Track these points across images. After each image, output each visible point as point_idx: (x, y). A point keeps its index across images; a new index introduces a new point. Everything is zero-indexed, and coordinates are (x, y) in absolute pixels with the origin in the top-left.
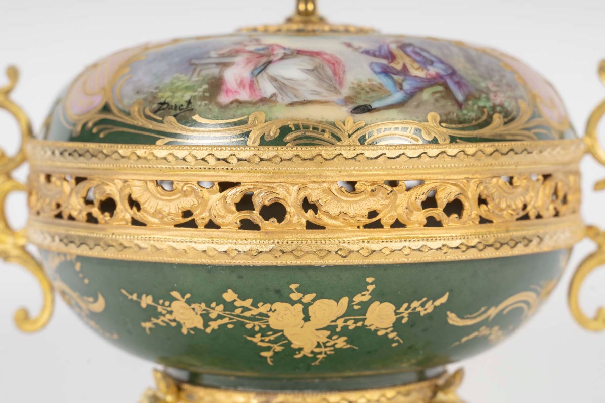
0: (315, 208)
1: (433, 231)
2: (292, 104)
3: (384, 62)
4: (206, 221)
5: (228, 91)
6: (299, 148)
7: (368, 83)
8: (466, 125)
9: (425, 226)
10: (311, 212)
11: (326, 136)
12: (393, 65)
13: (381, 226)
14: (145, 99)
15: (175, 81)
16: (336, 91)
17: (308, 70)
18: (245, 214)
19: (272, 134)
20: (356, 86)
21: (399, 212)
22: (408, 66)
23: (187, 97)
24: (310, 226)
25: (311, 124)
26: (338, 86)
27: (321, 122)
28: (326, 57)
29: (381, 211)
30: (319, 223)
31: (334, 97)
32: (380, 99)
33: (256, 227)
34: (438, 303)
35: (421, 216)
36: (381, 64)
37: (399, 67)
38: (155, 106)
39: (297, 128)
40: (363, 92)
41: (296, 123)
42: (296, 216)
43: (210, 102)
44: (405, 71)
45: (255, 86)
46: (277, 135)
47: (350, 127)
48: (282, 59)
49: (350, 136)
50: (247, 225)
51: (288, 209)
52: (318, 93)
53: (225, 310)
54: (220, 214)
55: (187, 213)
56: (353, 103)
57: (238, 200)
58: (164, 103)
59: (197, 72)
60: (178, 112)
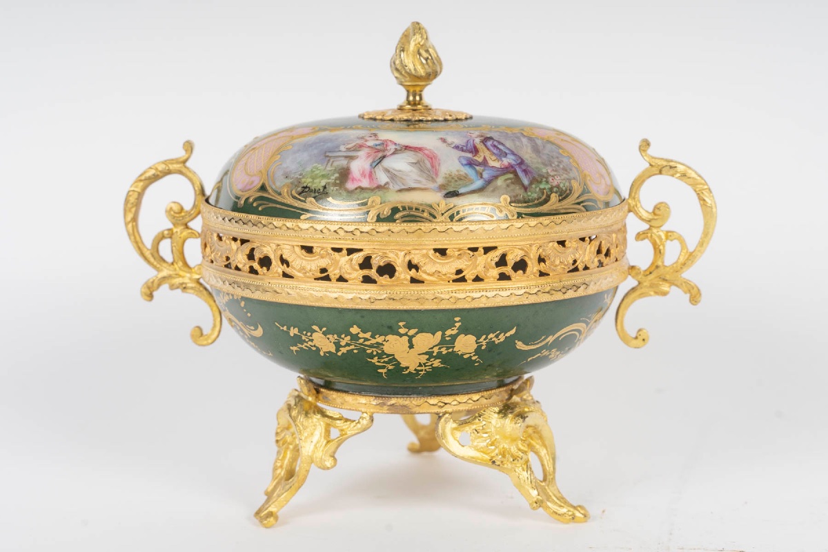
0: (417, 268)
1: (504, 284)
2: (400, 191)
3: (469, 155)
4: (338, 276)
5: (353, 180)
6: (405, 224)
7: (457, 173)
8: (530, 204)
9: (498, 280)
10: (414, 270)
11: (426, 215)
12: (476, 158)
13: (465, 281)
14: (292, 183)
15: (314, 170)
16: (433, 180)
17: (413, 163)
18: (366, 272)
19: (385, 213)
20: (447, 176)
21: (479, 270)
22: (488, 158)
23: (323, 183)
24: (413, 281)
25: (414, 206)
26: (434, 177)
27: (421, 205)
28: (426, 152)
29: (465, 270)
30: (420, 279)
31: (431, 185)
32: (466, 186)
33: (374, 282)
34: (508, 334)
35: (495, 272)
36: (467, 157)
37: (480, 160)
38: (300, 189)
39: (404, 208)
40: (453, 180)
41: (404, 205)
42: (403, 274)
43: (340, 188)
44: (484, 163)
45: (374, 175)
46: (389, 214)
47: (443, 208)
48: (393, 153)
49: (443, 214)
50: (367, 280)
51: (397, 268)
53: (351, 340)
54: (348, 271)
55: (323, 270)
57: (361, 262)
58: (306, 187)
59: (330, 163)
60: (317, 194)
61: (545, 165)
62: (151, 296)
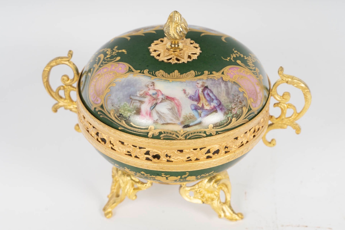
0: (170, 157)
1: (209, 160)
2: (163, 124)
3: (196, 103)
4: (135, 156)
5: (142, 116)
6: (165, 141)
7: (189, 115)
8: (222, 126)
9: (206, 159)
10: (168, 157)
11: (174, 136)
12: (199, 105)
13: (191, 161)
14: (115, 110)
15: (125, 105)
16: (178, 119)
17: (169, 109)
18: (147, 156)
19: (156, 134)
20: (185, 117)
21: (198, 156)
22: (204, 104)
23: (129, 114)
24: (168, 161)
25: (169, 132)
26: (179, 117)
27: (173, 131)
28: (176, 101)
29: (191, 157)
30: (171, 160)
31: (178, 122)
32: (193, 122)
33: (151, 160)
34: (210, 173)
35: (205, 156)
36: (195, 105)
37: (200, 106)
38: (118, 114)
39: (165, 133)
40: (187, 119)
41: (164, 131)
42: (164, 159)
44: (202, 107)
45: (151, 115)
46: (158, 134)
47: (182, 132)
48: (161, 102)
49: (182, 136)
50: (148, 159)
51: (161, 156)
52: (172, 120)
54: (139, 155)
55: (129, 152)
56: (183, 124)
57: (145, 152)
58: (121, 114)
59: (132, 104)
60: (126, 119)
61: (231, 102)
62: (56, 111)
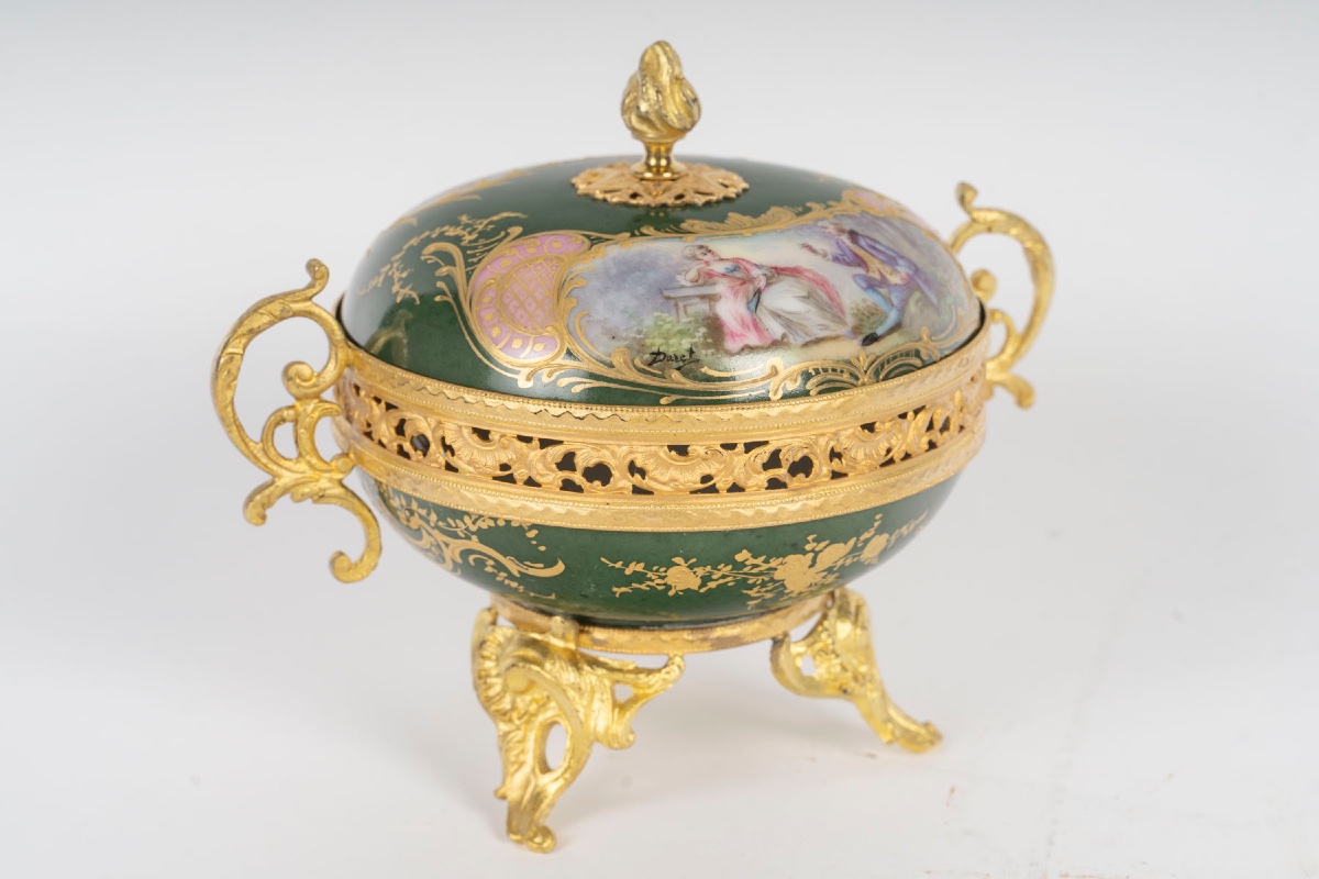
0: (840, 456)
2: (806, 345)
4: (730, 486)
5: (733, 335)
7: (865, 307)
9: (926, 451)
10: (836, 460)
11: (846, 377)
12: (871, 275)
13: (894, 463)
15: (660, 323)
16: (842, 323)
17: (803, 297)
18: (772, 473)
19: (793, 382)
20: (856, 312)
21: (909, 444)
22: (883, 272)
24: (836, 474)
25: (829, 365)
26: (841, 316)
27: (837, 362)
28: (809, 275)
29: (894, 447)
30: (843, 470)
31: (842, 330)
32: (881, 323)
33: (785, 485)
35: (924, 441)
36: (862, 275)
37: (877, 276)
38: (647, 357)
39: (817, 372)
40: (864, 320)
41: (816, 366)
42: (822, 469)
43: (718, 350)
44: (884, 280)
45: (761, 326)
46: (799, 382)
47: (863, 362)
48: (768, 286)
50: (774, 484)
51: (815, 462)
52: (826, 328)
53: (732, 570)
54: (746, 476)
55: (706, 478)
57: (766, 459)
58: (659, 353)
59: (681, 311)
60: (681, 364)
